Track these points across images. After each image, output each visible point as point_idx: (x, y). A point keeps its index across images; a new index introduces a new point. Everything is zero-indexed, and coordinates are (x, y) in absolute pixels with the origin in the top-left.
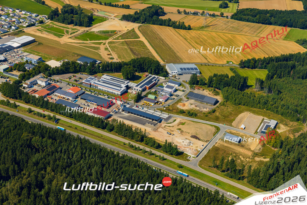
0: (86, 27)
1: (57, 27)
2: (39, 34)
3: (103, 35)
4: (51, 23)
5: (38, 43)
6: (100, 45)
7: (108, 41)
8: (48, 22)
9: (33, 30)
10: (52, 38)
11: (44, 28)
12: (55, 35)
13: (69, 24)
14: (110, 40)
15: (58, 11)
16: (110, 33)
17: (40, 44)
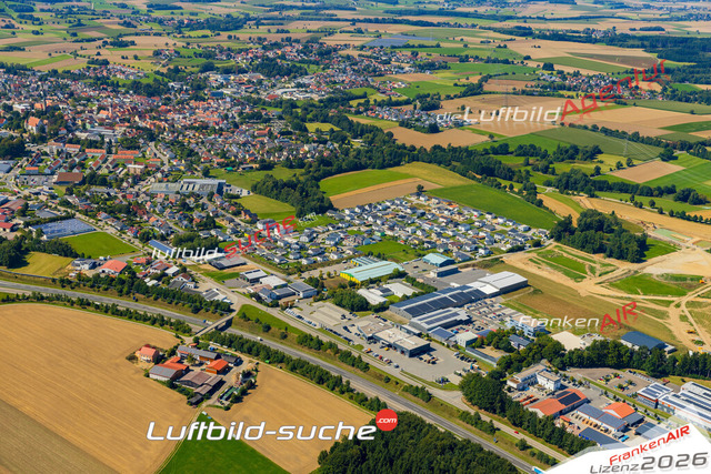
0: (633, 262)
1: (571, 257)
2: (532, 269)
3: (672, 284)
4: (556, 246)
5: (532, 289)
6: (668, 306)
7: (684, 300)
8: (551, 244)
9: (520, 260)
10: (561, 282)
11: (543, 257)
12: (567, 274)
13: (595, 252)
14: (690, 297)
15: (571, 223)
16: (688, 282)
17: (536, 292)
